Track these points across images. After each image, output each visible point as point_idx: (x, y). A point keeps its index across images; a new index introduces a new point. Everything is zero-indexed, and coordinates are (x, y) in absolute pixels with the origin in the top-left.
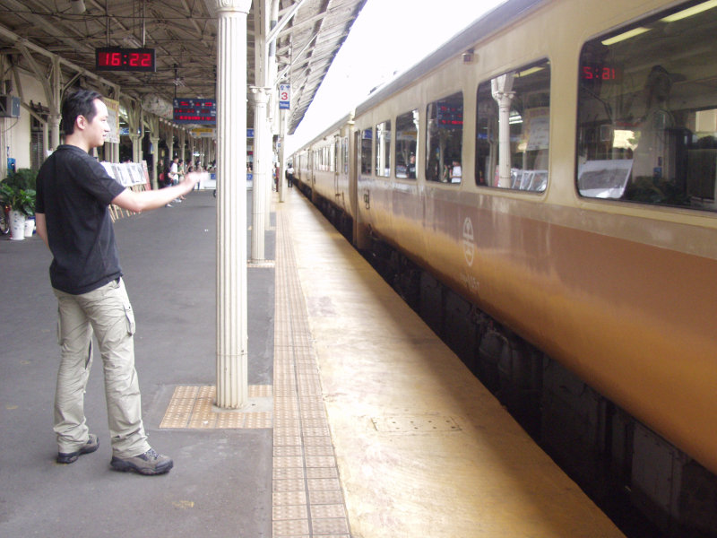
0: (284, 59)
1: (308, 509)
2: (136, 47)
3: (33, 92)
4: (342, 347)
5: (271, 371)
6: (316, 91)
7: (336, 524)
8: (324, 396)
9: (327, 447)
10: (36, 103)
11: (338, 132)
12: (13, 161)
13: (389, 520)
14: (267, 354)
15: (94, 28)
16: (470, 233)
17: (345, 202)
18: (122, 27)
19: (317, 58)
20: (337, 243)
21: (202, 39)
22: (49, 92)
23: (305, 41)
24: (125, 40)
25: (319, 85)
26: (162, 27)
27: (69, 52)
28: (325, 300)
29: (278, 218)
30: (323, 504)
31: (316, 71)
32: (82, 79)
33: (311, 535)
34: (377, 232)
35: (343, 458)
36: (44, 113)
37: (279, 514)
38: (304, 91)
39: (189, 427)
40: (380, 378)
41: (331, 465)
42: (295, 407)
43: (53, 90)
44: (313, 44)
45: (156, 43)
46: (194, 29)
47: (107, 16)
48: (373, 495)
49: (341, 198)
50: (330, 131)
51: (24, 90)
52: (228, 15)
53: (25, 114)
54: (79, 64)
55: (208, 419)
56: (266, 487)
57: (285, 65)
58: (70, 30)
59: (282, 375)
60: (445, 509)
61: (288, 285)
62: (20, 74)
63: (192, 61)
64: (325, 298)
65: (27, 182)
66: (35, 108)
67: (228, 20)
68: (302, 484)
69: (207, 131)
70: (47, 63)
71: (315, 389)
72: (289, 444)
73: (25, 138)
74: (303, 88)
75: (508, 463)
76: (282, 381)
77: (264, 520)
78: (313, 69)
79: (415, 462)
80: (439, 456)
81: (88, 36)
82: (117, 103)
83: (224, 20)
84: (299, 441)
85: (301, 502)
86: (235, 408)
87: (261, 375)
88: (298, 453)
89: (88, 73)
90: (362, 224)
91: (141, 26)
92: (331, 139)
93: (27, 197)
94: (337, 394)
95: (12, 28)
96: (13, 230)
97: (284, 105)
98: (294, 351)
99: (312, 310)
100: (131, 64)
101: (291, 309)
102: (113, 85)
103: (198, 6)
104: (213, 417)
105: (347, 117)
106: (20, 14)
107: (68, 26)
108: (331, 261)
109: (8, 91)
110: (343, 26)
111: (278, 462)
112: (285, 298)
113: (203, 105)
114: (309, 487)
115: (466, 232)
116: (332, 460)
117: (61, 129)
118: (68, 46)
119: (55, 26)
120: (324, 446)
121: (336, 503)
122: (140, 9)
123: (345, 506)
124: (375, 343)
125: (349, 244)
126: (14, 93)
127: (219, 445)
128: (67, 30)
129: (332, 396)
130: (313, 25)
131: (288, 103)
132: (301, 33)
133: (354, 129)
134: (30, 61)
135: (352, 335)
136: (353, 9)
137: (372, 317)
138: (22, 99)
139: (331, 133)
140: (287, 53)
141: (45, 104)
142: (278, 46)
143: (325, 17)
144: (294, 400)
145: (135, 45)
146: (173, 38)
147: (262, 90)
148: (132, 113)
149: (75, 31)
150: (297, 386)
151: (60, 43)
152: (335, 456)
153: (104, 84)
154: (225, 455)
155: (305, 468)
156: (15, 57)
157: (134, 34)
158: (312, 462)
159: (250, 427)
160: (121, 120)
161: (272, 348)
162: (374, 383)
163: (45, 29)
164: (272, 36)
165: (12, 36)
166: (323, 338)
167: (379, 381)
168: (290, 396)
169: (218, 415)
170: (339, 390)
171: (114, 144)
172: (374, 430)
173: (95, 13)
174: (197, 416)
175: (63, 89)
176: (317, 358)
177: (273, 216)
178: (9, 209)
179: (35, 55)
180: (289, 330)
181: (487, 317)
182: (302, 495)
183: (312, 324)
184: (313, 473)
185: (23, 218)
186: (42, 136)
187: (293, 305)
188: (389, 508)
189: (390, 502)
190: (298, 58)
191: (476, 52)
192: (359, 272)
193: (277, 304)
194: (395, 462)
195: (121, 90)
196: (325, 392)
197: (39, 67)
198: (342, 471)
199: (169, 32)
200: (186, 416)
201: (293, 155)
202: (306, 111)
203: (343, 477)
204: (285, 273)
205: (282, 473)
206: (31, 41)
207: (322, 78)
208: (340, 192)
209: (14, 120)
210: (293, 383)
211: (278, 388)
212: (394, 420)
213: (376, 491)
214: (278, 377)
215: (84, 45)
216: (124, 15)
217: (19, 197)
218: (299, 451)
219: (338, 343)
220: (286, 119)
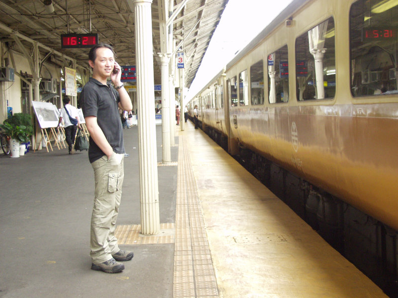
0: (179, 37)
1: (194, 278)
2: (85, 33)
3: (22, 65)
4: (219, 204)
5: (174, 217)
6: (202, 58)
7: (210, 284)
8: (206, 228)
9: (206, 250)
10: (24, 72)
11: (217, 82)
12: (11, 109)
13: (240, 282)
14: (172, 209)
15: (59, 23)
16: (295, 131)
17: (223, 127)
18: (76, 21)
19: (201, 37)
20: (218, 152)
21: (127, 26)
22: (32, 65)
23: (193, 25)
24: (79, 29)
25: (204, 54)
26: (101, 20)
27: (44, 38)
28: (209, 181)
29: (180, 140)
30: (203, 276)
31: (201, 44)
32: (52, 56)
33: (196, 296)
34: (243, 142)
35: (215, 255)
36: (29, 78)
37: (177, 280)
38: (194, 58)
39: (125, 244)
40: (240, 218)
41: (208, 258)
42: (188, 232)
43: (34, 64)
44: (198, 27)
45: (98, 31)
46: (122, 21)
47: (67, 14)
48: (232, 271)
49: (220, 124)
50: (211, 82)
51: (16, 64)
52: (140, 4)
53: (17, 78)
54: (50, 47)
55: (136, 240)
56: (170, 269)
57: (181, 40)
58: (44, 25)
59: (181, 218)
60: (273, 276)
61: (186, 174)
62: (14, 55)
63: (121, 42)
64: (209, 180)
65: (20, 121)
66: (23, 75)
67: (140, 7)
68: (191, 267)
69: (133, 87)
70: (30, 47)
71: (200, 224)
72: (184, 249)
73: (18, 94)
74: (193, 56)
75: (314, 255)
76: (180, 221)
77: (168, 284)
78: (199, 43)
79: (258, 256)
80: (272, 253)
81: (56, 28)
82: (75, 71)
83: (138, 7)
84: (190, 248)
85: (190, 275)
86: (152, 234)
87: (168, 219)
88: (189, 254)
89: (56, 52)
90: (234, 139)
91: (89, 20)
92: (212, 88)
93: (21, 130)
94: (214, 226)
95: (9, 25)
96: (13, 152)
97: (181, 66)
98: (188, 207)
99: (200, 186)
100: (83, 43)
101: (187, 186)
102: (72, 59)
103: (123, 5)
104: (139, 239)
105: (222, 72)
106: (13, 16)
107: (43, 22)
108: (213, 161)
109: (7, 65)
110: (216, 14)
111: (177, 258)
112: (183, 180)
113: (129, 69)
114: (195, 269)
115: (293, 131)
116: (209, 257)
117: (40, 88)
118: (44, 35)
119: (35, 23)
120: (205, 250)
121: (210, 275)
122: (88, 10)
123: (215, 276)
124: (238, 201)
125: (225, 152)
126: (10, 66)
127: (143, 251)
128: (42, 25)
129: (210, 227)
130: (197, 14)
131: (183, 64)
132: (190, 20)
133: (226, 79)
134: (20, 46)
135: (224, 198)
136: (222, 3)
137: (238, 189)
138: (15, 69)
139: (212, 83)
140: (181, 33)
141: (30, 72)
142: (175, 29)
143: (204, 8)
144: (188, 229)
145: (84, 31)
146: (109, 27)
147: (165, 55)
148: (84, 78)
149: (48, 25)
150: (189, 223)
151: (38, 34)
152: (211, 254)
153: (66, 59)
154: (147, 256)
155: (193, 260)
156: (10, 44)
157: (84, 26)
158: (197, 257)
159: (161, 243)
160: (78, 82)
161: (175, 206)
162: (236, 221)
163: (29, 25)
164: (170, 22)
165: (9, 30)
166: (206, 200)
167: (239, 220)
168: (185, 227)
169: (142, 238)
170: (215, 224)
171: (74, 97)
172: (234, 242)
173: (59, 13)
174: (130, 239)
175: (41, 62)
176: (202, 210)
177: (177, 139)
178: (10, 138)
179: (23, 41)
180: (186, 196)
181: (309, 184)
182: (191, 273)
183: (200, 193)
184: (198, 262)
185: (18, 144)
186: (28, 93)
187: (189, 184)
188: (240, 277)
189: (241, 274)
190: (188, 37)
191: (294, 19)
192: (231, 165)
193: (179, 184)
194: (246, 256)
195: (77, 63)
196: (206, 225)
197: (26, 50)
198: (214, 261)
199: (106, 23)
200: (124, 239)
201: (190, 102)
202: (196, 72)
203: (214, 264)
204: (184, 168)
205: (179, 263)
206: (20, 33)
207: (206, 49)
208: (219, 121)
209: (10, 83)
210: (187, 222)
211: (178, 224)
212: (247, 237)
213: (233, 269)
214: (178, 219)
215: (52, 34)
216: (77, 13)
217: (15, 130)
218: (190, 253)
219: (215, 202)
220: (184, 77)
